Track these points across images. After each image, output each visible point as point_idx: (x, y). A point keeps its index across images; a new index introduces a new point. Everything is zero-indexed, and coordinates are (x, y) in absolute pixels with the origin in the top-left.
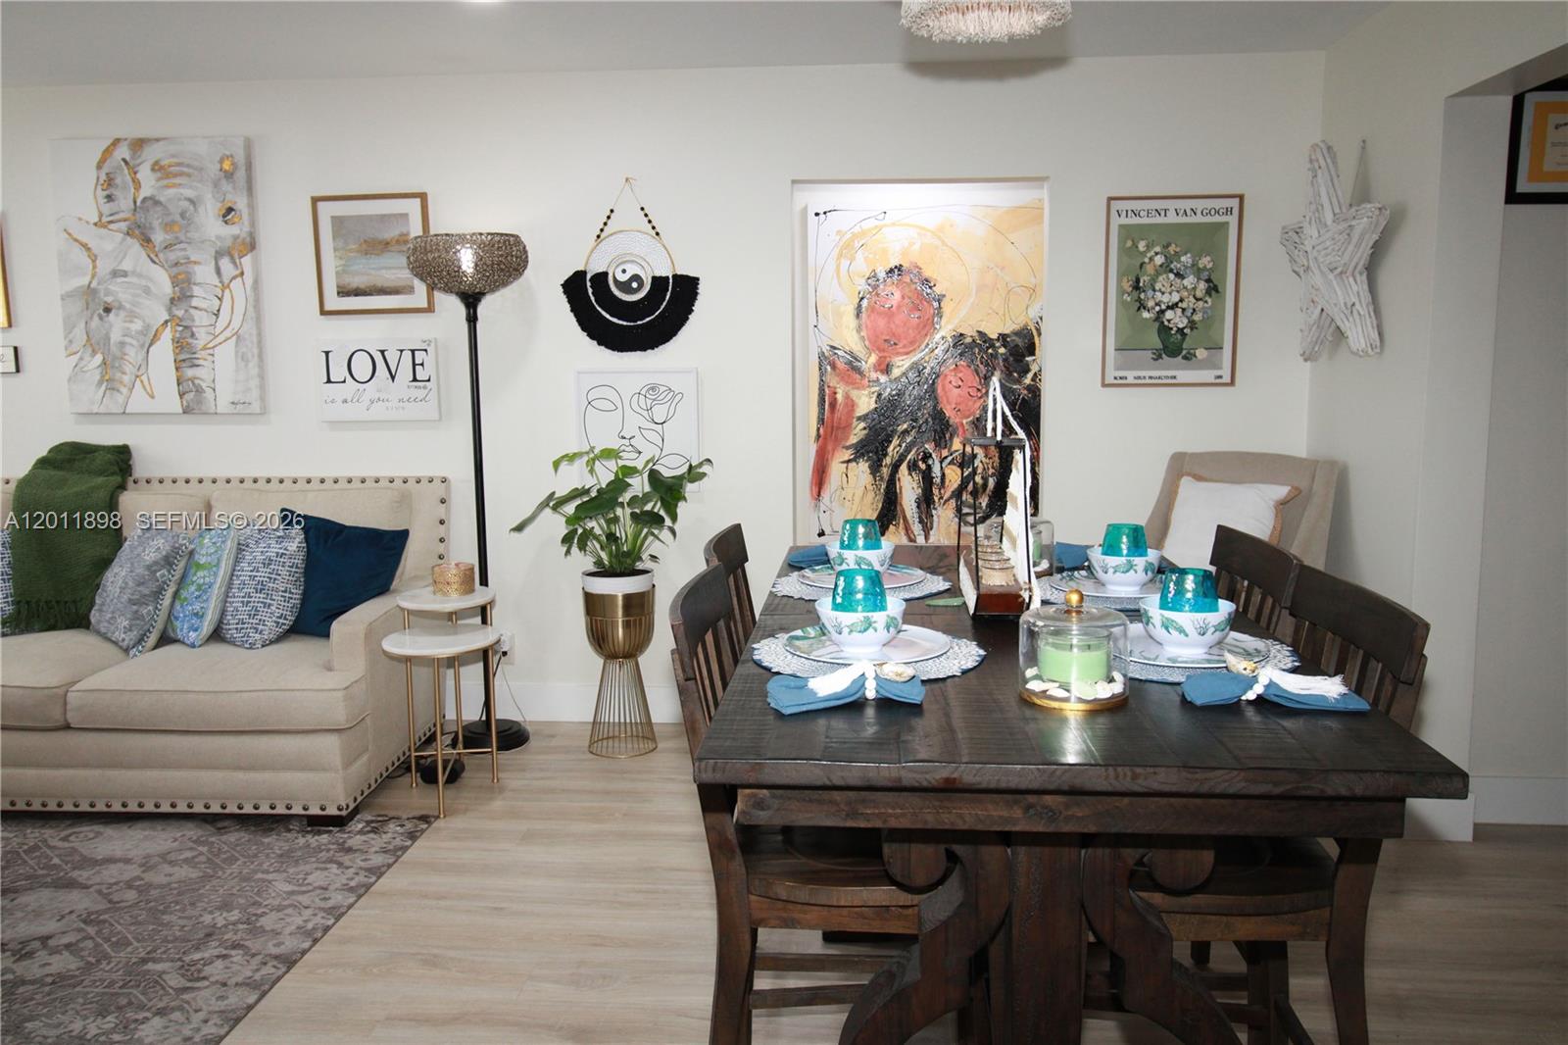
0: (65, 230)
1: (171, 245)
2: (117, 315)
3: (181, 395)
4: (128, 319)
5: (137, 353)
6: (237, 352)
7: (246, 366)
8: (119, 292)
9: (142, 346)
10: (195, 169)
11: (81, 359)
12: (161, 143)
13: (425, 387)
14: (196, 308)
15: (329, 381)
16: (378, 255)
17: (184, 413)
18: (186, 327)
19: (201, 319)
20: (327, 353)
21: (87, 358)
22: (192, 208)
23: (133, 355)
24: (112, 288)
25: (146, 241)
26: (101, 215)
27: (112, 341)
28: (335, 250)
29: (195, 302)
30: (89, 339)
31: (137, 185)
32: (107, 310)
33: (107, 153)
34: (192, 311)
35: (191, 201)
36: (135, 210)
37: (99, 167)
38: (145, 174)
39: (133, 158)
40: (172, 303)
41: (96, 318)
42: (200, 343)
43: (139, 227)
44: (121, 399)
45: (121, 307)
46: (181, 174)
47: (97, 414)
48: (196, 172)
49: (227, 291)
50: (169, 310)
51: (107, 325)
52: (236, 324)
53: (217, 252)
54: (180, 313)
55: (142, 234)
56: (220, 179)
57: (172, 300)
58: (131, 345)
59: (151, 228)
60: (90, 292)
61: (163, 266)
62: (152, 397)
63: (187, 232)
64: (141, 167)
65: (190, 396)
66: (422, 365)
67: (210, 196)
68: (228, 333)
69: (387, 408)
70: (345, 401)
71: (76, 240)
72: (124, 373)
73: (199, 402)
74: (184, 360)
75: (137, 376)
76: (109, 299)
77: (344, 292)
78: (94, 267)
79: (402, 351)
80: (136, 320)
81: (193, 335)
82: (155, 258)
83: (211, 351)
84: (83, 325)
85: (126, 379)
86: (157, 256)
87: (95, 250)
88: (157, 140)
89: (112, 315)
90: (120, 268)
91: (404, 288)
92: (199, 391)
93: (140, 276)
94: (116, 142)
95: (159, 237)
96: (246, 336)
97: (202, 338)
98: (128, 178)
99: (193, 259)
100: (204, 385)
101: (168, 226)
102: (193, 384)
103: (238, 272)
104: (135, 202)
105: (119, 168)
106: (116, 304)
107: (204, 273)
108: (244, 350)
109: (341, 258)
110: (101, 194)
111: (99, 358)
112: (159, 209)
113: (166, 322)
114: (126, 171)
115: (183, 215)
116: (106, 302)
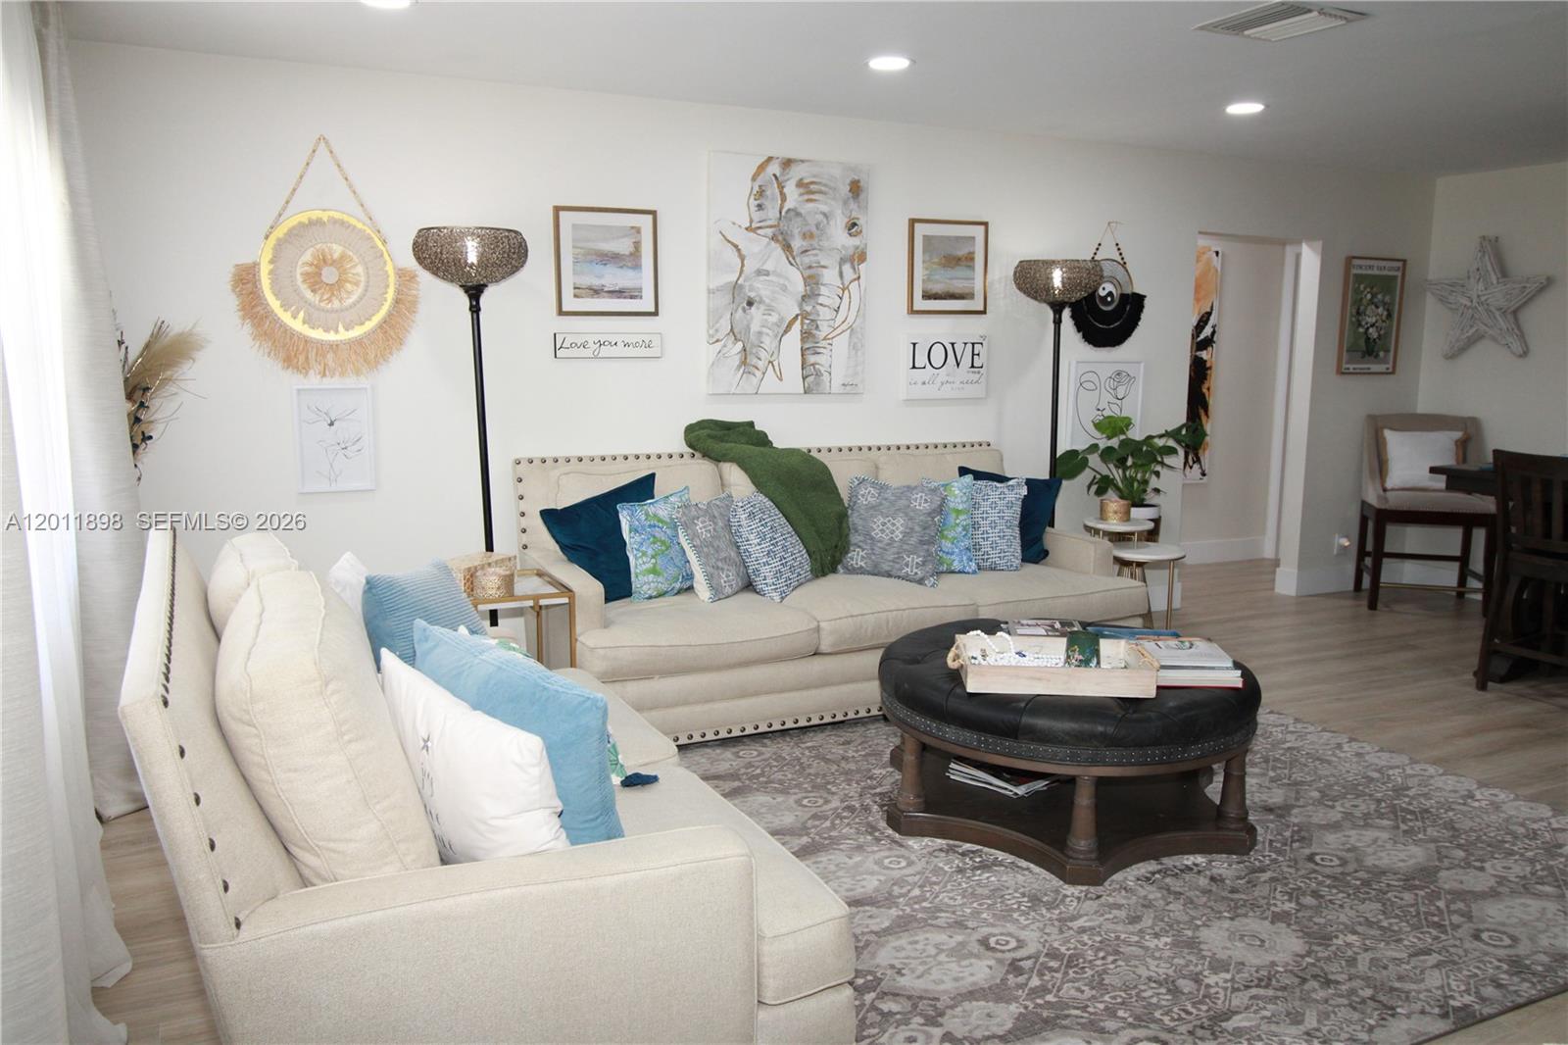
0: (721, 232)
1: (806, 251)
2: (758, 308)
3: (804, 379)
4: (766, 312)
5: (771, 343)
6: (850, 343)
7: (856, 353)
8: (761, 288)
9: (776, 336)
10: (830, 188)
11: (725, 346)
12: (806, 164)
13: (979, 372)
14: (821, 305)
15: (914, 367)
16: (952, 268)
17: (805, 393)
18: (812, 321)
19: (825, 314)
20: (914, 344)
21: (730, 344)
22: (825, 220)
23: (768, 342)
24: (757, 285)
25: (787, 247)
26: (751, 221)
27: (752, 331)
28: (924, 262)
29: (821, 300)
30: (732, 330)
31: (784, 198)
32: (750, 303)
33: (762, 167)
34: (818, 307)
35: (825, 215)
36: (780, 219)
37: (754, 179)
38: (791, 189)
39: (782, 174)
40: (803, 300)
41: (740, 310)
42: (821, 335)
43: (782, 233)
44: (755, 381)
45: (761, 302)
46: (820, 192)
47: (734, 394)
48: (831, 192)
49: (846, 292)
50: (800, 306)
51: (748, 317)
52: (850, 320)
53: (841, 259)
54: (808, 308)
55: (784, 240)
56: (848, 198)
57: (804, 298)
58: (767, 334)
59: (792, 236)
60: (736, 287)
61: (798, 269)
62: (781, 380)
63: (821, 240)
64: (788, 182)
65: (811, 379)
66: (978, 355)
67: (840, 211)
68: (844, 326)
69: (952, 389)
70: (924, 383)
71: (729, 241)
72: (760, 359)
73: (818, 384)
74: (808, 349)
75: (770, 362)
76: (752, 295)
77: (927, 296)
78: (743, 265)
79: (966, 344)
80: (773, 313)
81: (817, 327)
82: (793, 262)
83: (830, 342)
84: (729, 316)
85: (760, 364)
86: (794, 259)
87: (744, 252)
88: (802, 161)
89: (753, 308)
90: (764, 268)
91: (967, 294)
92: (818, 374)
93: (779, 275)
94: (770, 159)
95: (797, 244)
96: (859, 330)
97: (824, 329)
98: (777, 191)
99: (822, 263)
100: (822, 369)
101: (807, 236)
102: (814, 368)
103: (856, 276)
104: (781, 213)
105: (771, 183)
106: (757, 299)
107: (830, 276)
108: (856, 340)
109: (927, 269)
110: (753, 203)
111: (740, 345)
112: (799, 219)
113: (797, 316)
114: (776, 185)
115: (817, 226)
116: (749, 297)
